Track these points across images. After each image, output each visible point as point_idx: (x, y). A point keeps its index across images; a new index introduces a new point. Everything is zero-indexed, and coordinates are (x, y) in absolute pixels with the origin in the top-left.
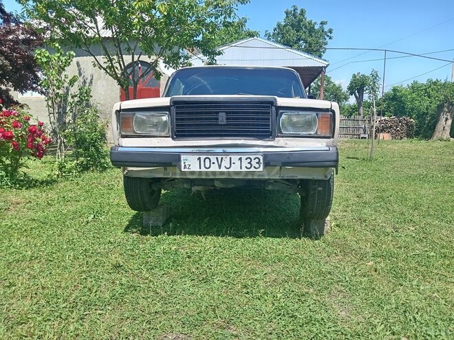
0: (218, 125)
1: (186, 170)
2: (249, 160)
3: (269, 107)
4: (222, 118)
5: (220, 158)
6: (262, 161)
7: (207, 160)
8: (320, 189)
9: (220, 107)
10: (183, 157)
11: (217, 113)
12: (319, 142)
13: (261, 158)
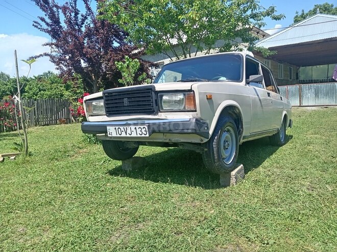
0: (124, 106)
1: (110, 136)
2: (140, 129)
3: (149, 92)
4: (126, 101)
5: (125, 127)
6: (147, 130)
7: (119, 129)
8: (206, 150)
9: (125, 94)
10: (108, 128)
11: (123, 98)
12: (187, 115)
13: (146, 127)
